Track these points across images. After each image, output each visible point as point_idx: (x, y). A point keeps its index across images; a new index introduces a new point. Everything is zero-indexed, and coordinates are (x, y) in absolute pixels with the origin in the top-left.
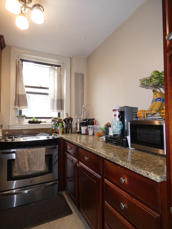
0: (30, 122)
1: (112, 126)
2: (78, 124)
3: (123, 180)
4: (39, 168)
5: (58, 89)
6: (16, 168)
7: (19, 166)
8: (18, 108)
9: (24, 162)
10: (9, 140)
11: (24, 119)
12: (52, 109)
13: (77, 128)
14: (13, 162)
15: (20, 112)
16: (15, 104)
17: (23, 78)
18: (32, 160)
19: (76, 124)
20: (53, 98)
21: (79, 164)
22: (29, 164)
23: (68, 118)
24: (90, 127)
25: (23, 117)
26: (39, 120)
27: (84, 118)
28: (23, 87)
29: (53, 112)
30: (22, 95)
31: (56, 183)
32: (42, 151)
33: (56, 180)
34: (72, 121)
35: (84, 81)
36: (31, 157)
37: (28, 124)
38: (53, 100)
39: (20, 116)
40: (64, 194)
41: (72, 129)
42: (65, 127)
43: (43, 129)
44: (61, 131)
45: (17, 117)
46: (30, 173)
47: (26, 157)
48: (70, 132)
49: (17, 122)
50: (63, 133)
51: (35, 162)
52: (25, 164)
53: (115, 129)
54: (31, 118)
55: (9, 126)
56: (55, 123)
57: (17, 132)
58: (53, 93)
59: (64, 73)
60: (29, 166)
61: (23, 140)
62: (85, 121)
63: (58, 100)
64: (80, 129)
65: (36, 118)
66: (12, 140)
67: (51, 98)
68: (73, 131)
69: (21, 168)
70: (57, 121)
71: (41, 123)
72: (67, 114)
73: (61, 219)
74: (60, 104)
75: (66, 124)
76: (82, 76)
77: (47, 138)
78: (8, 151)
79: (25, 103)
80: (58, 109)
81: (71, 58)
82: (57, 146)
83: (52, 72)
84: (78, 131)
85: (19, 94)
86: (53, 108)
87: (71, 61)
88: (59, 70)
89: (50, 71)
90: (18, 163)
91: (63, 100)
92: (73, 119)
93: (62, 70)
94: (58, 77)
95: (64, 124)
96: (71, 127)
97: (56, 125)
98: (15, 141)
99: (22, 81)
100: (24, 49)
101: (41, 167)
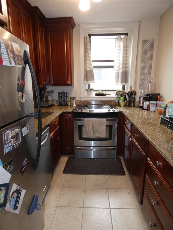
0: (97, 95)
1: (168, 109)
2: (142, 98)
3: (158, 163)
4: (101, 135)
5: (123, 61)
6: (84, 132)
7: (86, 131)
8: (87, 82)
9: (90, 129)
10: (79, 111)
11: (91, 92)
12: (116, 83)
13: (140, 102)
14: (82, 127)
15: (89, 85)
16: (84, 80)
17: (90, 54)
18: (96, 128)
19: (140, 98)
20: (118, 71)
21: (131, 139)
22: (93, 130)
23: (131, 92)
24: (152, 103)
25: (91, 90)
26: (104, 93)
27: (148, 92)
28: (90, 63)
29: (117, 85)
30: (90, 70)
31: (115, 149)
32: (104, 121)
33: (115, 147)
34: (135, 95)
35: (154, 49)
36: (95, 126)
37: (95, 96)
38: (118, 73)
39: (89, 89)
40: (122, 158)
41: (135, 102)
42: (127, 100)
43: (107, 101)
44: (123, 104)
45: (87, 90)
46: (94, 138)
47: (91, 125)
48: (132, 106)
49: (86, 94)
50: (125, 106)
51: (98, 130)
52: (90, 130)
53: (171, 112)
54: (98, 91)
55: (80, 98)
56: (119, 96)
57: (86, 103)
58: (118, 66)
59: (130, 42)
60: (93, 132)
61: (89, 111)
62: (148, 96)
63: (122, 73)
64: (143, 103)
65: (102, 91)
66: (81, 111)
67: (116, 71)
68: (136, 105)
69: (88, 132)
70: (121, 94)
71: (106, 96)
72: (131, 87)
73: (115, 176)
74: (125, 77)
75: (129, 98)
76: (152, 42)
77: (108, 111)
78: (79, 119)
79: (93, 78)
80: (122, 82)
81: (140, 22)
82: (117, 118)
83: (117, 43)
84: (141, 105)
85: (87, 70)
86: (117, 81)
87: (139, 25)
88: (126, 40)
89: (116, 42)
90: (86, 129)
91: (128, 72)
92: (137, 93)
93: (128, 39)
94: (123, 48)
95: (127, 97)
96: (134, 101)
97: (119, 98)
98: (83, 112)
99: (90, 58)
100: (91, 24)
101: (103, 134)
